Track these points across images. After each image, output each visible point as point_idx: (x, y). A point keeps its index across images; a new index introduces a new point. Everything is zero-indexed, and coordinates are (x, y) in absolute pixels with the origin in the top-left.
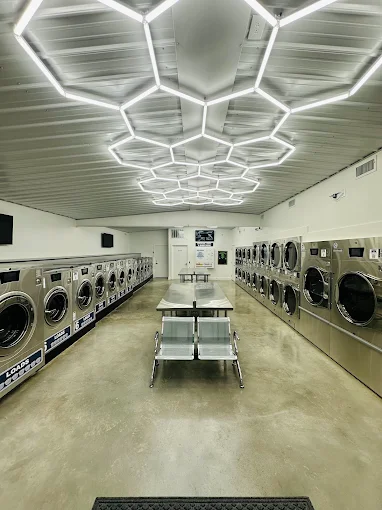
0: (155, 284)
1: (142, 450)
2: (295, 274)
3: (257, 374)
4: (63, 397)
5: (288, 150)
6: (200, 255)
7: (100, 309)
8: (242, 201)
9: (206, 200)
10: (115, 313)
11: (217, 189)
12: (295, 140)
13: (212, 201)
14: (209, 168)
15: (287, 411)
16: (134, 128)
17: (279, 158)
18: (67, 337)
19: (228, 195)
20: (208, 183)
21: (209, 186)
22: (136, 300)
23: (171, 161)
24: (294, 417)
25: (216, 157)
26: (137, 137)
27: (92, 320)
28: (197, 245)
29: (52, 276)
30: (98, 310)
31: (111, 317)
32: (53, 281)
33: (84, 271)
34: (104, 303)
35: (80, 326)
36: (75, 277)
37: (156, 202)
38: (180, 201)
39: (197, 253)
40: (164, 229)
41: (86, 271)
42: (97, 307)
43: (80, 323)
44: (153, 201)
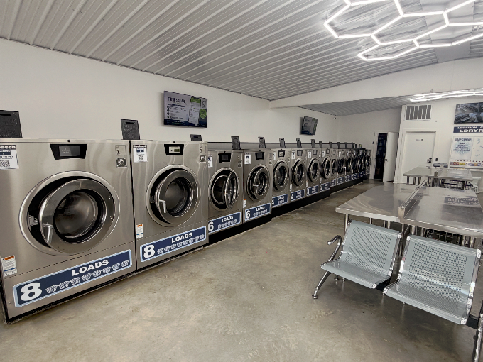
4: (211, 279)
6: (462, 148)
7: (280, 204)
10: (299, 212)
18: (235, 223)
22: (330, 203)
27: (265, 213)
28: (456, 130)
29: (220, 155)
30: (276, 203)
31: (293, 215)
32: (221, 161)
33: (259, 156)
34: (286, 197)
35: (252, 216)
36: (248, 161)
37: (366, 56)
38: (411, 45)
39: (457, 143)
40: (393, 107)
41: (261, 156)
42: (276, 200)
43: (253, 212)
44: (360, 56)
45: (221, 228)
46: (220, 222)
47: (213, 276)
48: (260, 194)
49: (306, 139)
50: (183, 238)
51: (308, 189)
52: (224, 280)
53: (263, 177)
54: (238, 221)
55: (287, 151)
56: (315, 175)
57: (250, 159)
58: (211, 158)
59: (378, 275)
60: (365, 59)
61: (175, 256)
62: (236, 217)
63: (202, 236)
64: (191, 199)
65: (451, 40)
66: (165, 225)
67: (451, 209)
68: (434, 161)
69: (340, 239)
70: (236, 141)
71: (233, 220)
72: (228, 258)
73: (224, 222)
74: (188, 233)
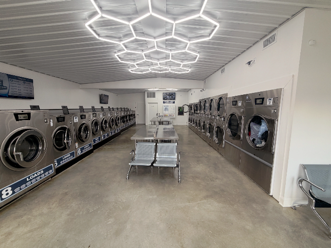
0: (136, 128)
1: (110, 222)
2: (223, 119)
3: (191, 180)
4: (66, 193)
5: (215, 26)
6: (166, 109)
7: (96, 142)
8: (190, 70)
9: (166, 70)
10: (107, 145)
11: (170, 60)
12: (219, 19)
13: (170, 70)
14: (162, 42)
15: (205, 201)
16: (100, 8)
17: (210, 34)
18: (72, 158)
19: (179, 65)
20: (164, 56)
21: (166, 58)
22: (123, 137)
23: (134, 36)
24: (210, 204)
25: (166, 34)
26: (104, 15)
27: (89, 149)
28: (164, 102)
29: (57, 118)
30: (94, 142)
31: (105, 147)
32: (58, 122)
33: (83, 117)
34: (99, 138)
35: (82, 152)
36: (76, 120)
37: (132, 70)
38: (148, 70)
39: (164, 108)
40: (142, 92)
41: (84, 117)
42: (94, 141)
43: (82, 150)
44: (129, 70)
45: (62, 163)
46: (61, 159)
47: (67, 191)
48: (86, 138)
49: (105, 106)
50: (35, 175)
51: (110, 133)
52: (76, 190)
53: (86, 129)
54: (73, 157)
55: (97, 113)
56: (113, 125)
57: (77, 119)
58: (51, 120)
59: (150, 161)
60: (131, 72)
61: (28, 191)
62: (72, 154)
63: (51, 171)
64: (40, 148)
65: (160, 71)
66: (22, 169)
67: (166, 132)
68: (158, 115)
69: (134, 151)
70: (65, 109)
71: (71, 156)
72: (72, 178)
73: (64, 159)
74: (40, 171)
